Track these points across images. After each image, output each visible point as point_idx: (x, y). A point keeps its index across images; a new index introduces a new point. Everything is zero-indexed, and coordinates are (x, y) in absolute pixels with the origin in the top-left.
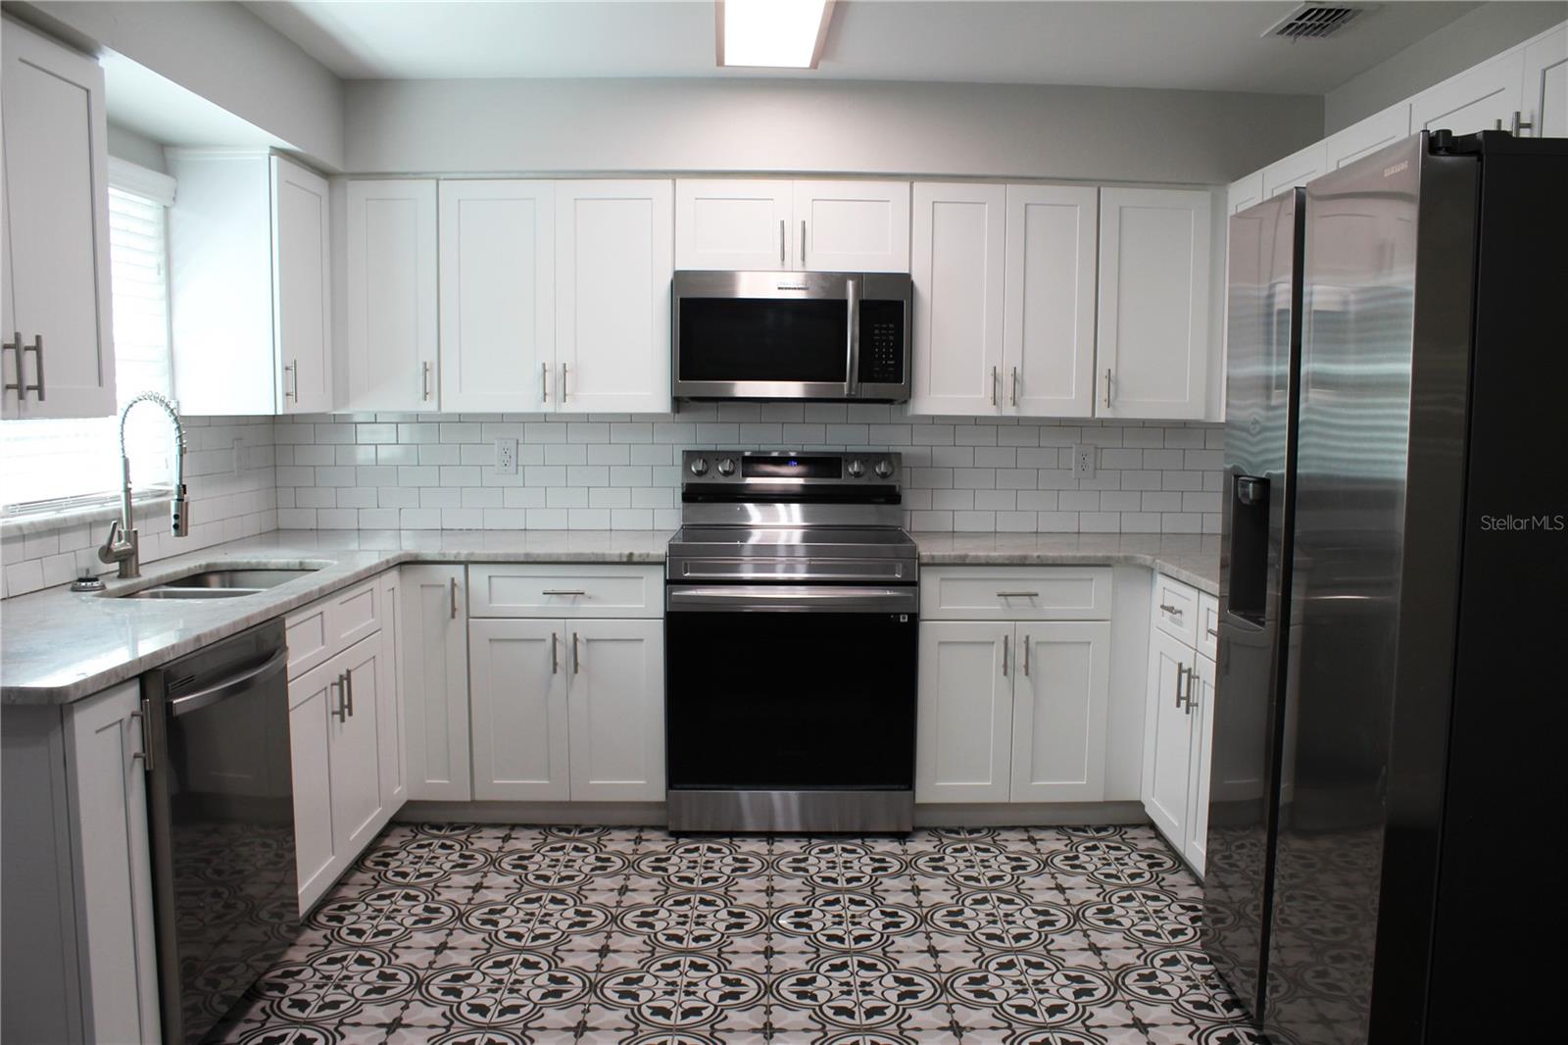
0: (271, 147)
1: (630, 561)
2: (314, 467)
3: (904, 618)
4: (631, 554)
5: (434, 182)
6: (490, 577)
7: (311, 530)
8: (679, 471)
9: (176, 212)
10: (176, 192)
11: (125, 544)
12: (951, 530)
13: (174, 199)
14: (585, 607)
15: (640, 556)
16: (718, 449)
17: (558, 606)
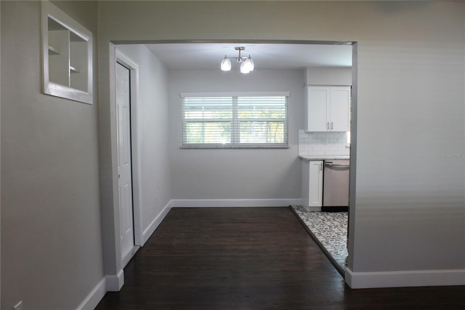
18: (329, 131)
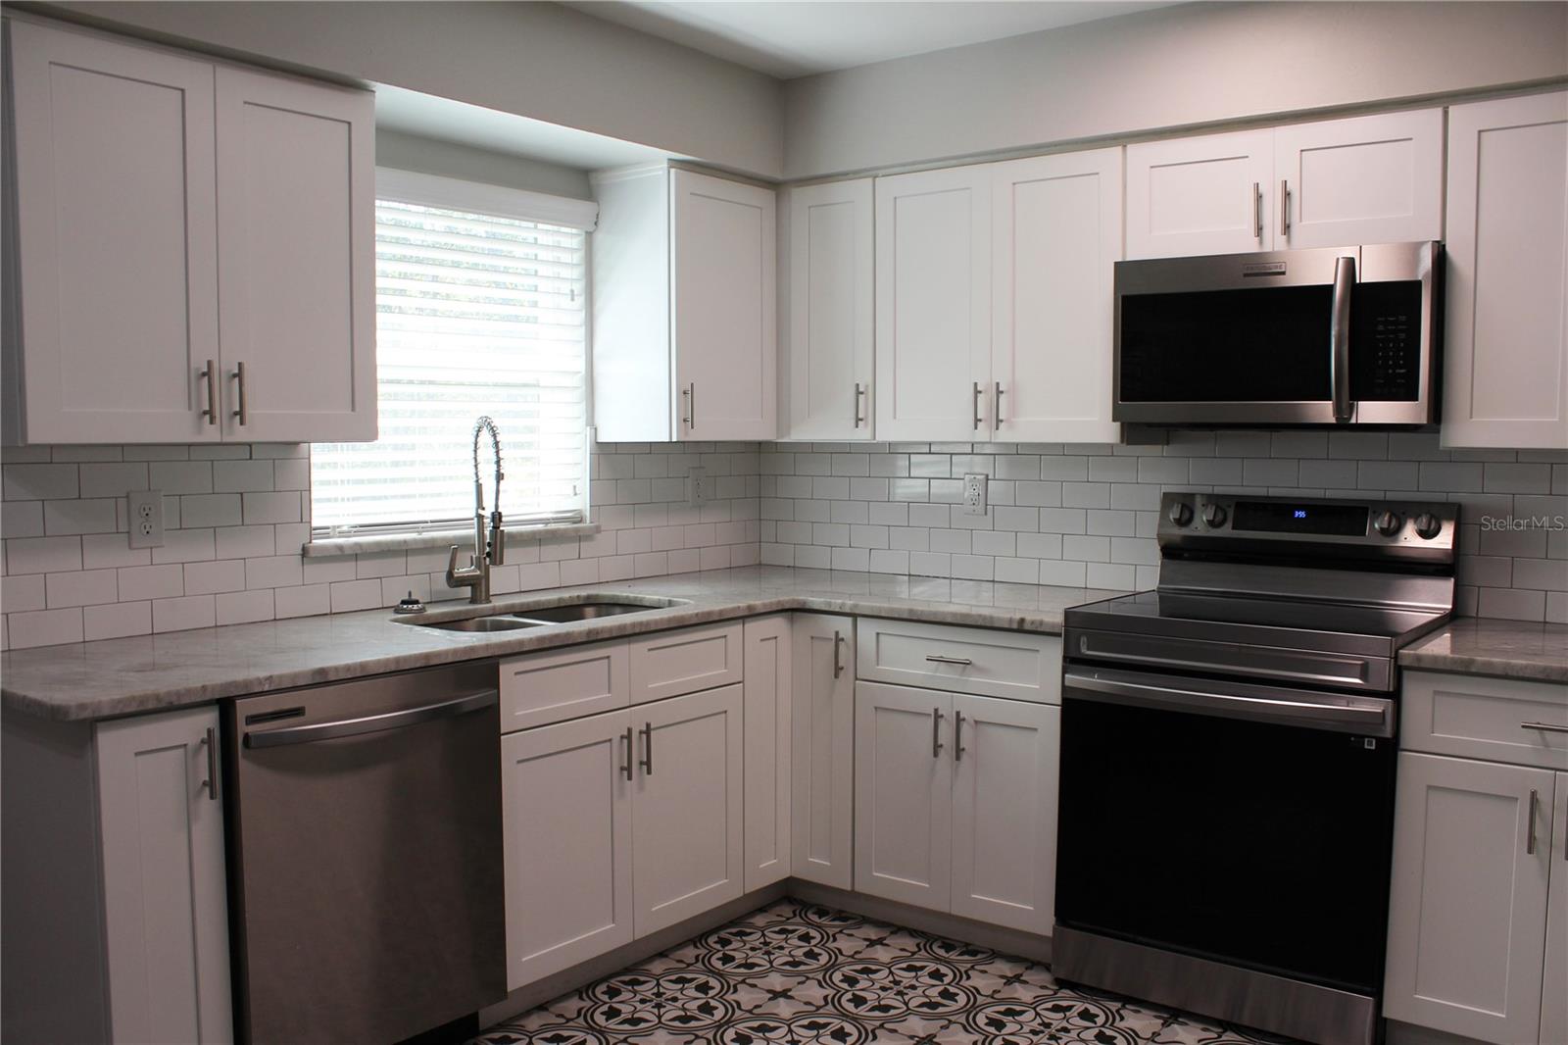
0: (669, 159)
1: (1020, 628)
2: (793, 499)
3: (1370, 744)
4: (1022, 620)
5: (870, 180)
6: (878, 634)
7: (789, 567)
8: (1155, 518)
9: (600, 237)
10: (597, 218)
11: (473, 571)
12: (1542, 620)
13: (596, 223)
14: (975, 681)
15: (1033, 623)
16: (1216, 492)
17: (945, 675)
18: (217, 439)
